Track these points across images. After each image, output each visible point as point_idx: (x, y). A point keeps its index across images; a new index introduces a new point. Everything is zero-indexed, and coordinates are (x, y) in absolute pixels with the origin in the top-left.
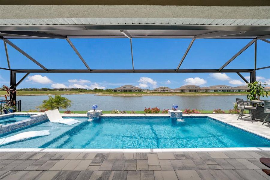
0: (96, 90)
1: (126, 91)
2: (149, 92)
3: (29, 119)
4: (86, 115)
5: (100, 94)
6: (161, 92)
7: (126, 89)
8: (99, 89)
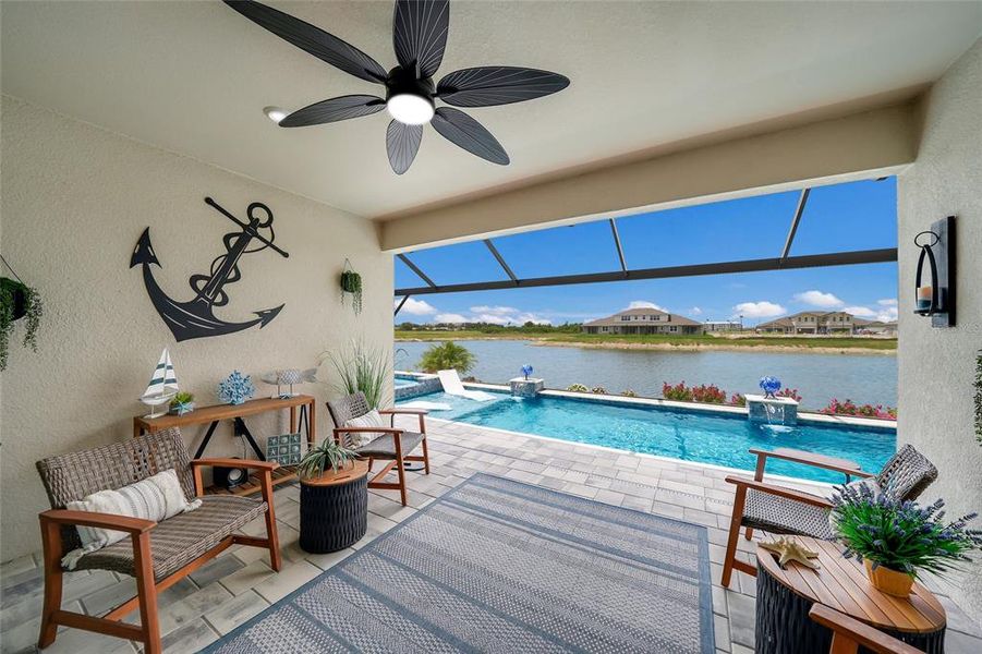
0: (530, 329)
1: (629, 331)
2: (733, 336)
3: (415, 384)
4: (509, 388)
5: (542, 340)
6: (805, 335)
7: (633, 322)
8: (539, 325)
